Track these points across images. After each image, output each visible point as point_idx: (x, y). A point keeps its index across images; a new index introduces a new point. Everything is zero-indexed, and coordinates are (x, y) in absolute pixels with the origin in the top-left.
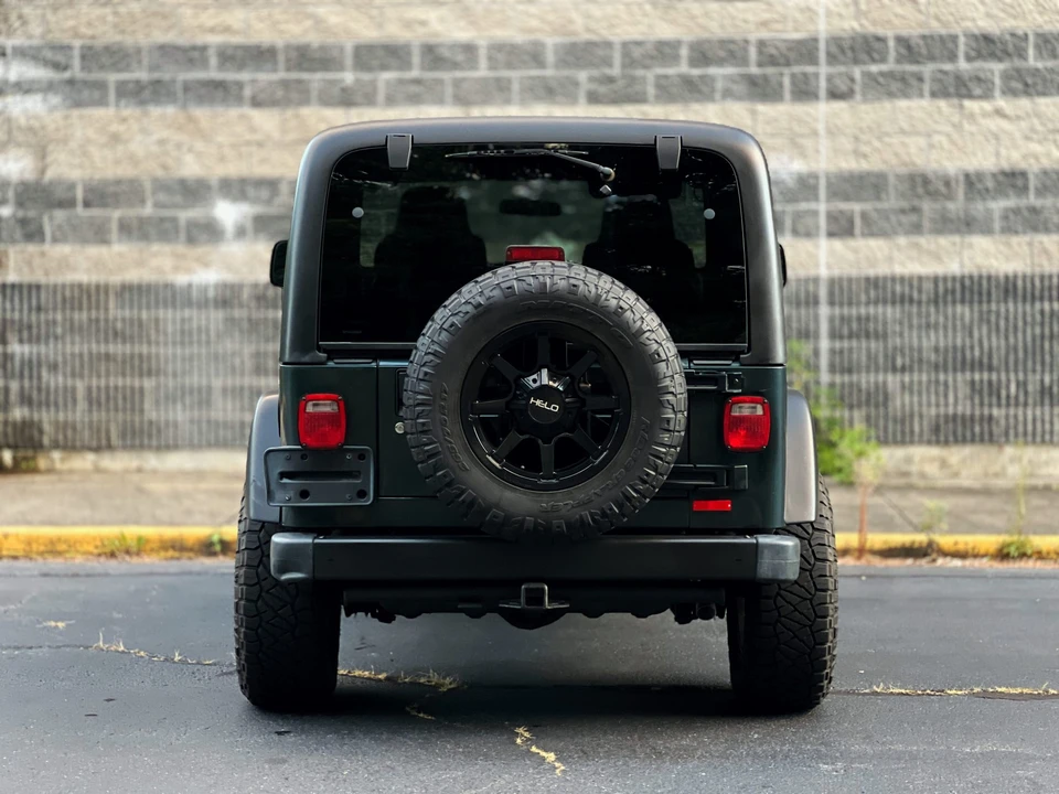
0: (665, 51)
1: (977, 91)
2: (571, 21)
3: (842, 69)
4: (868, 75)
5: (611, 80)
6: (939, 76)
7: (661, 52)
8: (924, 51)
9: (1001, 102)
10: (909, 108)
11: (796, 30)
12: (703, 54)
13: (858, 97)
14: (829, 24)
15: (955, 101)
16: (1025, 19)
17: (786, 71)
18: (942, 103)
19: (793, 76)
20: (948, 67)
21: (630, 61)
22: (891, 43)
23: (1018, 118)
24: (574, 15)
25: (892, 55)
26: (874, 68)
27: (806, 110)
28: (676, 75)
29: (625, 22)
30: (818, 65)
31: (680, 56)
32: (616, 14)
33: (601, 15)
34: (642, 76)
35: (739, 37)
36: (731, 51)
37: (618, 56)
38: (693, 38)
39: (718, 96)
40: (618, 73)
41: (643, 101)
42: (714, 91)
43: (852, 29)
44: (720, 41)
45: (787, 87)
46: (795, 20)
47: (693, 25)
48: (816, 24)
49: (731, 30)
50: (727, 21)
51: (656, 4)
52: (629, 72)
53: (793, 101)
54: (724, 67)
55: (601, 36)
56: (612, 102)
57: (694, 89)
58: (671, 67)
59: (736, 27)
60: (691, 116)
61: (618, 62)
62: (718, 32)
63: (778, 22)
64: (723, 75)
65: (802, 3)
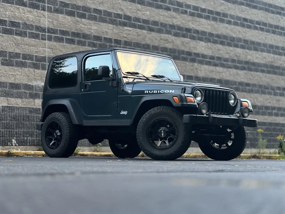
0: (17, 55)
5: (6, 60)
7: (16, 55)
11: (42, 54)
12: (25, 57)
14: (48, 54)
17: (40, 63)
19: (42, 64)
21: (10, 57)
27: (44, 72)
28: (20, 61)
29: (9, 47)
30: (46, 62)
31: (20, 57)
32: (8, 45)
33: (4, 45)
34: (13, 60)
35: (32, 54)
36: (30, 57)
37: (8, 55)
38: (23, 53)
39: (28, 67)
40: (8, 59)
41: (13, 66)
42: (27, 65)
43: (52, 56)
44: (28, 55)
45: (41, 67)
46: (42, 52)
47: (23, 50)
48: (46, 54)
49: (30, 52)
50: (29, 50)
51: (15, 44)
52: (10, 59)
53: (42, 70)
54: (29, 60)
55: (5, 50)
56: (7, 65)
57: (23, 64)
58: (19, 59)
59: (31, 52)
60: (22, 70)
61: (8, 56)
62: (28, 52)
63: (39, 52)
64: (29, 62)
65: (43, 49)
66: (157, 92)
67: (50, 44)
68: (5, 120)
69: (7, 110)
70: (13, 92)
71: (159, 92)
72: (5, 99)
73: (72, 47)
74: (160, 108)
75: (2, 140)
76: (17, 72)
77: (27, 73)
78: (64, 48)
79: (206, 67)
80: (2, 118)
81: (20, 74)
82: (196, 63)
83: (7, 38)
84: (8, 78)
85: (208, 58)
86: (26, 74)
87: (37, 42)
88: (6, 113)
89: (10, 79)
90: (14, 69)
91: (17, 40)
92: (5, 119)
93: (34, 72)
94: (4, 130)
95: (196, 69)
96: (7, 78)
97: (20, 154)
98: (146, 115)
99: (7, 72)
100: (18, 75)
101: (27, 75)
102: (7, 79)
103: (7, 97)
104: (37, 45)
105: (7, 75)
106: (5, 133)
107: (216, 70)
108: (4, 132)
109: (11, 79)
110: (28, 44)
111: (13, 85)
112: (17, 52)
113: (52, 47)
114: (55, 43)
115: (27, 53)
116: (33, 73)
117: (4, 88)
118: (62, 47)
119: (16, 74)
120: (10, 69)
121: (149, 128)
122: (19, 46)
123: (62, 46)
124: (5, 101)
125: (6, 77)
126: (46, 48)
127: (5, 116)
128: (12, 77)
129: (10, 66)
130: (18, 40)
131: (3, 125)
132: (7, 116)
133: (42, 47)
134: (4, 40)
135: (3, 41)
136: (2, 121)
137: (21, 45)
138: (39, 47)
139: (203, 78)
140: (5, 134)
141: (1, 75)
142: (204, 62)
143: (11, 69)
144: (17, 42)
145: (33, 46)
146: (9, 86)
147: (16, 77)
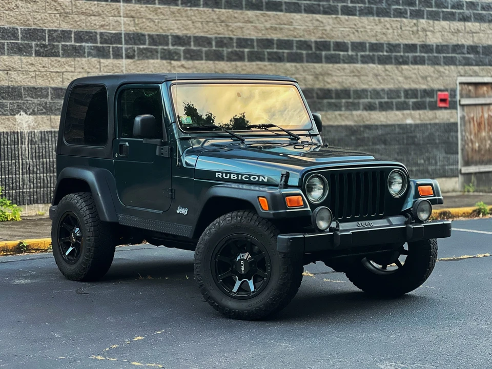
0: (65, 35)
1: (176, 58)
2: (28, 20)
3: (131, 46)
4: (139, 49)
5: (45, 46)
6: (163, 51)
7: (63, 35)
8: (158, 41)
9: (183, 62)
10: (154, 63)
11: (113, 29)
12: (80, 36)
13: (136, 58)
14: (125, 28)
15: (169, 61)
16: (190, 30)
17: (111, 46)
18: (164, 62)
19: (113, 48)
20: (166, 48)
21: (52, 39)
22: (147, 37)
23: (189, 68)
24: (29, 17)
25: (147, 42)
26: (142, 47)
27: (119, 62)
28: (70, 45)
29: (49, 21)
30: (122, 44)
31: (71, 37)
32: (46, 18)
33: (40, 18)
34: (57, 45)
35: (93, 31)
36: (91, 36)
37: (47, 36)
38: (76, 30)
39: (86, 55)
40: (47, 44)
41: (58, 56)
42: (84, 53)
43: (133, 31)
44: (86, 32)
45: (111, 52)
46: (113, 26)
47: (75, 25)
48: (121, 27)
49: (90, 27)
50: (88, 24)
51: (60, 14)
52: (52, 43)
53: (114, 58)
54: (88, 43)
55: (40, 27)
56: (46, 56)
57: (77, 51)
58: (68, 42)
59: (92, 26)
60: (76, 63)
61: (47, 39)
62: (85, 28)
63: (107, 25)
64: (88, 46)
65: (115, 18)
66: (236, 178)
67: (129, 8)
68: (47, 157)
69: (50, 138)
70: (59, 105)
71: (240, 178)
72: (46, 118)
73: (171, 10)
74: (237, 216)
75: (44, 193)
76: (67, 67)
77: (86, 68)
78: (156, 14)
79: (445, 24)
80: (41, 154)
81: (73, 69)
82: (423, 18)
83: (44, 5)
84: (49, 79)
85: (450, 6)
86: (83, 68)
87: (102, 7)
88: (49, 144)
89: (53, 80)
90: (59, 61)
91: (64, 7)
92: (47, 154)
93: (98, 64)
94: (45, 175)
95: (424, 30)
96: (47, 79)
97: (42, 245)
98: (210, 229)
99: (46, 69)
100: (69, 72)
101: (86, 70)
102: (46, 81)
103: (48, 115)
104: (103, 12)
105: (48, 74)
106: (49, 179)
107: (465, 28)
108: (45, 178)
109: (56, 81)
110: (84, 11)
111: (60, 91)
112: (64, 29)
113: (133, 14)
114: (138, 6)
115: (83, 30)
116: (98, 66)
117: (43, 98)
118: (153, 11)
119: (64, 70)
120: (53, 61)
121: (216, 254)
122: (67, 18)
123: (151, 9)
124: (45, 123)
125: (45, 77)
126: (120, 16)
127: (47, 150)
128: (57, 77)
129: (52, 56)
130: (66, 6)
131: (43, 167)
132: (50, 149)
133: (112, 16)
134: (38, 8)
135: (37, 10)
136: (41, 160)
137: (72, 16)
138: (107, 16)
139: (437, 46)
140: (49, 182)
141: (36, 74)
142: (441, 15)
143: (55, 62)
144: (64, 9)
145: (94, 15)
146: (52, 94)
147: (64, 76)
